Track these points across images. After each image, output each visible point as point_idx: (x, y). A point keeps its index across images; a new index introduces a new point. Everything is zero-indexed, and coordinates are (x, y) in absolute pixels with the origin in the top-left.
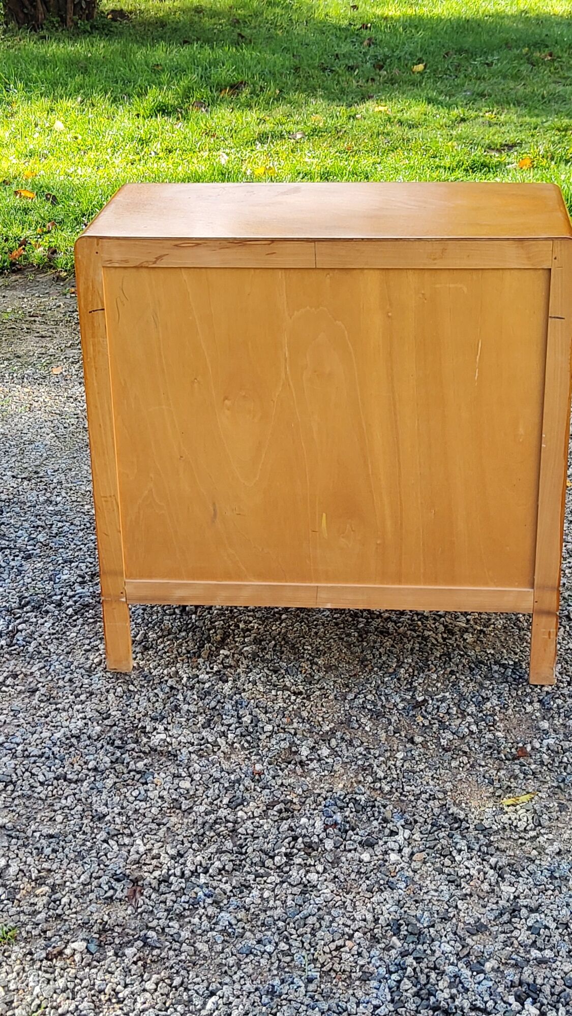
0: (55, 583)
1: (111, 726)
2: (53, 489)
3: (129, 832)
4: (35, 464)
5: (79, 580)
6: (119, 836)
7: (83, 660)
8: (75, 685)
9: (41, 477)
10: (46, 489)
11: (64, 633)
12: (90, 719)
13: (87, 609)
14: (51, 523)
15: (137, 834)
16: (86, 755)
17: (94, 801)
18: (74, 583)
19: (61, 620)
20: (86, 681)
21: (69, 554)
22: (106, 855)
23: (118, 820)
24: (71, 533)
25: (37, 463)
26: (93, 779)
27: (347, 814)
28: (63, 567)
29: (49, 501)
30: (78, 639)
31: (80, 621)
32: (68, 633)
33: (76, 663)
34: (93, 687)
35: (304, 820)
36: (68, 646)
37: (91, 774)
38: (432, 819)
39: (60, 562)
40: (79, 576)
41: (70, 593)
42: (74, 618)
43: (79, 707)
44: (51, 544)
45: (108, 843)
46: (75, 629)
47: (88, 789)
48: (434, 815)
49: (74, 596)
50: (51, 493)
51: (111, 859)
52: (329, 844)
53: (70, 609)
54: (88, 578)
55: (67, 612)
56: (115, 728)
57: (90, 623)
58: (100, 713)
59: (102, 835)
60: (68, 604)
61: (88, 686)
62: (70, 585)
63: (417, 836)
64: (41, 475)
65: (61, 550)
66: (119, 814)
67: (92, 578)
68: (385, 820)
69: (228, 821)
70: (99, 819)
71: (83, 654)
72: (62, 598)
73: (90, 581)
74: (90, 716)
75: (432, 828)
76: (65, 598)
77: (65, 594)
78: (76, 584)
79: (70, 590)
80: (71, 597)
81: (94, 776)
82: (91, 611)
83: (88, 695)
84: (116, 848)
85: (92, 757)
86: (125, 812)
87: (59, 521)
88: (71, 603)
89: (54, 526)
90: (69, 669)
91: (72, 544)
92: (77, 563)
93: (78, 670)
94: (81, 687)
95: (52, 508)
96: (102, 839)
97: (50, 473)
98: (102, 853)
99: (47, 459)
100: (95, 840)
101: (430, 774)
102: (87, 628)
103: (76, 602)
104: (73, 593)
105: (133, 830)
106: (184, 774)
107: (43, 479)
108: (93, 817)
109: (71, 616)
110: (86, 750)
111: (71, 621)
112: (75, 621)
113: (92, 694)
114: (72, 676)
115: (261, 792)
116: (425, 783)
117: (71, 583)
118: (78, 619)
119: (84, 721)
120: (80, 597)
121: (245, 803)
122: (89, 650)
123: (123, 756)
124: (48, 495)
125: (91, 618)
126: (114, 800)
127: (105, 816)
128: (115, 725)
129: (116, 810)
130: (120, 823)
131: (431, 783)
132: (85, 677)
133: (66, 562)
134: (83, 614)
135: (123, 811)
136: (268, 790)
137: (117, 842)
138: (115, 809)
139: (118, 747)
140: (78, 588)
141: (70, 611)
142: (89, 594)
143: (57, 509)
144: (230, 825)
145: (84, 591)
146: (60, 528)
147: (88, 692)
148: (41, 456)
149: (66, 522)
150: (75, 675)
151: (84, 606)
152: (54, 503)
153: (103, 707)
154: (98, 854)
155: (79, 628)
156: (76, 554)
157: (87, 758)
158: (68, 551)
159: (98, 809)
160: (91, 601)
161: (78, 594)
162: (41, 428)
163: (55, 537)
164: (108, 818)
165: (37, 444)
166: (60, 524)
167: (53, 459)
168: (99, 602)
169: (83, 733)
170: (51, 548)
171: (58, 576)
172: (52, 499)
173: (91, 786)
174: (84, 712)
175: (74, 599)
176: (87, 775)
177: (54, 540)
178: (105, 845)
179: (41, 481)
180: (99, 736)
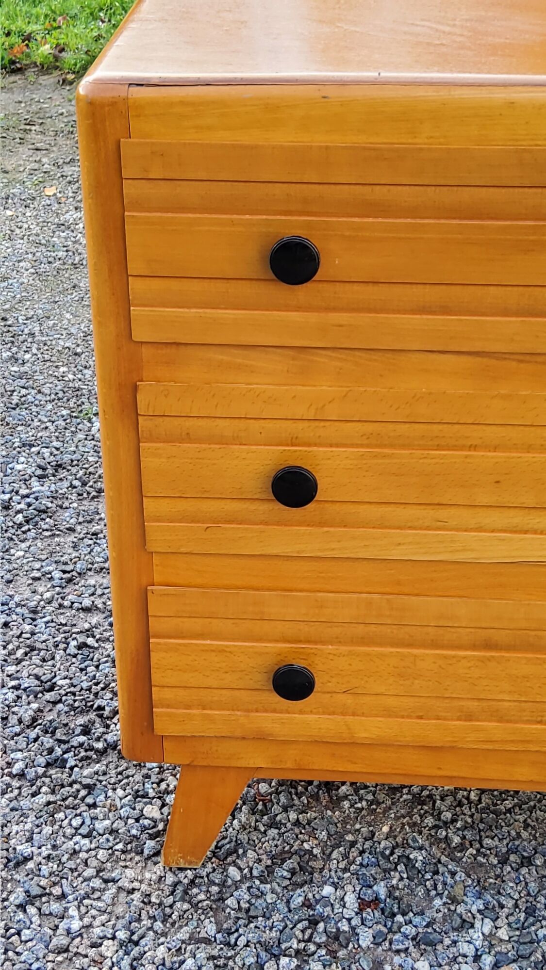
0: (5, 476)
1: (55, 703)
2: (23, 342)
3: (60, 892)
4: (5, 307)
5: (39, 472)
6: (44, 899)
7: (27, 594)
8: (11, 633)
9: (9, 326)
10: (13, 342)
11: (7, 551)
12: (25, 690)
13: (43, 516)
14: (12, 388)
15: (70, 898)
16: (13, 751)
17: (14, 832)
18: (31, 477)
19: (6, 531)
20: (27, 628)
21: (30, 434)
22: (19, 933)
23: (45, 870)
24: (36, 406)
25: (7, 306)
26: (16, 792)
27: (394, 882)
28: (19, 453)
29: (14, 359)
30: (25, 561)
31: (32, 534)
32: (12, 551)
33: (17, 599)
34: (36, 637)
35: (328, 890)
36: (10, 571)
37: (15, 783)
38: (527, 901)
39: (16, 445)
40: (40, 467)
41: (24, 491)
42: (23, 529)
43: (11, 669)
44: (8, 419)
45: (25, 911)
46: (23, 546)
47: (8, 810)
48: (529, 894)
49: (27, 496)
50: (18, 347)
51: (26, 942)
52: (366, 938)
53: (20, 516)
54: (50, 471)
55: (15, 520)
56: (60, 706)
57: (46, 537)
58: (42, 682)
59: (19, 896)
60: (19, 507)
61: (28, 635)
62: (26, 480)
63: (503, 934)
64: (9, 323)
65: (19, 428)
66: (48, 858)
67: (56, 471)
68: (454, 900)
69: (213, 883)
70: (18, 865)
71: (29, 585)
72: (11, 499)
73: (54, 476)
74: (26, 685)
75: (526, 919)
76: (16, 498)
77: (17, 492)
78: (33, 479)
79: (24, 486)
80: (24, 497)
81: (20, 788)
82: (48, 520)
83: (28, 649)
84: (36, 920)
85: (19, 755)
86: (57, 856)
87: (23, 387)
88: (22, 506)
89: (15, 393)
90: (6, 607)
91: (36, 420)
92: (37, 448)
93: (18, 610)
94: (19, 637)
95: (15, 369)
96: (17, 902)
97: (21, 321)
98: (12, 931)
99: (20, 302)
100: (6, 903)
101: (521, 818)
102: (39, 544)
103: (29, 505)
104: (27, 491)
105: (67, 890)
106: (152, 793)
107: (11, 329)
108: (9, 861)
109: (20, 525)
110: (12, 742)
111: (19, 532)
112: (24, 532)
113: (33, 649)
114: (9, 619)
115: (265, 831)
116: (513, 833)
117: (27, 477)
118: (29, 530)
119: (16, 693)
120: (36, 499)
121: (241, 851)
122: (39, 579)
123: (66, 756)
124: (14, 350)
125: (47, 530)
126: (44, 832)
127: (27, 859)
128: (60, 701)
129: (45, 851)
130: (47, 875)
131: (525, 834)
132: (28, 621)
133: (24, 445)
134: (36, 524)
135: (54, 853)
136: (276, 831)
137: (39, 909)
138: (43, 848)
139: (60, 741)
140: (35, 484)
141: (20, 518)
142: (49, 494)
143: (22, 369)
144: (215, 889)
145: (42, 488)
146: (24, 396)
147: (28, 647)
148: (14, 297)
149: (33, 388)
150: (14, 617)
151: (39, 511)
152: (20, 361)
153: (45, 672)
154: (7, 931)
155: (28, 544)
156: (40, 435)
157: (12, 756)
158: (29, 429)
159: (18, 848)
160: (50, 505)
161: (34, 493)
162: (19, 261)
163: (14, 409)
164: (30, 865)
165: (10, 281)
166: (24, 391)
167: (28, 303)
168: (61, 507)
169: (13, 713)
170: (8, 424)
171: (10, 466)
172: (19, 355)
173: (11, 805)
174: (18, 679)
175: (28, 500)
176: (9, 785)
177: (13, 413)
178: (21, 915)
179: (9, 331)
180: (34, 720)
